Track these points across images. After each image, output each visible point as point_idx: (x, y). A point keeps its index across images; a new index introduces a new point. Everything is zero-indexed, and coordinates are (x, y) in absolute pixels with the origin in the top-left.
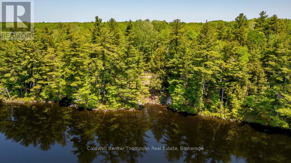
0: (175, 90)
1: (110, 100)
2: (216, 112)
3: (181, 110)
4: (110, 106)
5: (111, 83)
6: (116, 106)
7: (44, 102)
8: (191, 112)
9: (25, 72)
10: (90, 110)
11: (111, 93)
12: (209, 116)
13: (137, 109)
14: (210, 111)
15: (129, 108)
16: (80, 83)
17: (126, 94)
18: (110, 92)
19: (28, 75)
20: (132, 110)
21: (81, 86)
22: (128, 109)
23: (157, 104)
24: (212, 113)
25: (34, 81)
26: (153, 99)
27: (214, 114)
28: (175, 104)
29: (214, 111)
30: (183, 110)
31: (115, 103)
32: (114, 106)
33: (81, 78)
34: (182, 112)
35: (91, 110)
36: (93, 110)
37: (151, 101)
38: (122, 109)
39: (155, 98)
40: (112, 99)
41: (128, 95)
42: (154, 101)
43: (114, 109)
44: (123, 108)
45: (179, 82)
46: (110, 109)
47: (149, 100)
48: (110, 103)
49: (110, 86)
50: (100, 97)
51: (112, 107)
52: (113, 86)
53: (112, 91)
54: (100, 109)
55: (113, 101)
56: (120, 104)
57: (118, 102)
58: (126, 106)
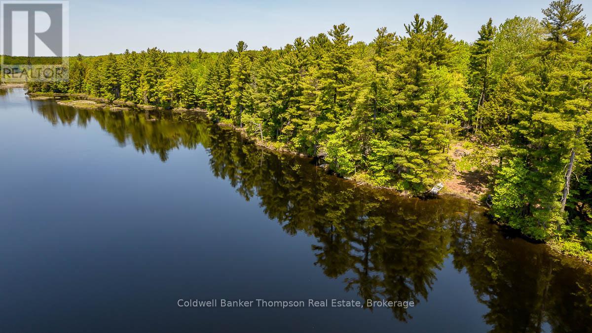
1: (372, 165)
4: (373, 178)
5: (382, 136)
6: (380, 180)
7: (295, 153)
9: (280, 102)
11: (375, 152)
13: (418, 197)
15: (402, 189)
16: (333, 125)
17: (400, 158)
18: (375, 150)
19: (282, 106)
20: (406, 194)
21: (331, 131)
22: (401, 191)
23: (473, 200)
25: (288, 118)
26: (475, 191)
31: (382, 173)
32: (378, 180)
33: (335, 117)
35: (342, 177)
36: (344, 179)
37: (465, 194)
38: (391, 188)
39: (480, 190)
40: (377, 165)
41: (402, 161)
42: (475, 195)
43: (376, 183)
46: (369, 182)
47: (462, 191)
48: (374, 172)
49: (379, 140)
50: (359, 157)
51: (375, 180)
52: (385, 140)
53: (378, 149)
54: (355, 180)
55: (378, 168)
56: (388, 178)
57: (387, 172)
58: (399, 185)
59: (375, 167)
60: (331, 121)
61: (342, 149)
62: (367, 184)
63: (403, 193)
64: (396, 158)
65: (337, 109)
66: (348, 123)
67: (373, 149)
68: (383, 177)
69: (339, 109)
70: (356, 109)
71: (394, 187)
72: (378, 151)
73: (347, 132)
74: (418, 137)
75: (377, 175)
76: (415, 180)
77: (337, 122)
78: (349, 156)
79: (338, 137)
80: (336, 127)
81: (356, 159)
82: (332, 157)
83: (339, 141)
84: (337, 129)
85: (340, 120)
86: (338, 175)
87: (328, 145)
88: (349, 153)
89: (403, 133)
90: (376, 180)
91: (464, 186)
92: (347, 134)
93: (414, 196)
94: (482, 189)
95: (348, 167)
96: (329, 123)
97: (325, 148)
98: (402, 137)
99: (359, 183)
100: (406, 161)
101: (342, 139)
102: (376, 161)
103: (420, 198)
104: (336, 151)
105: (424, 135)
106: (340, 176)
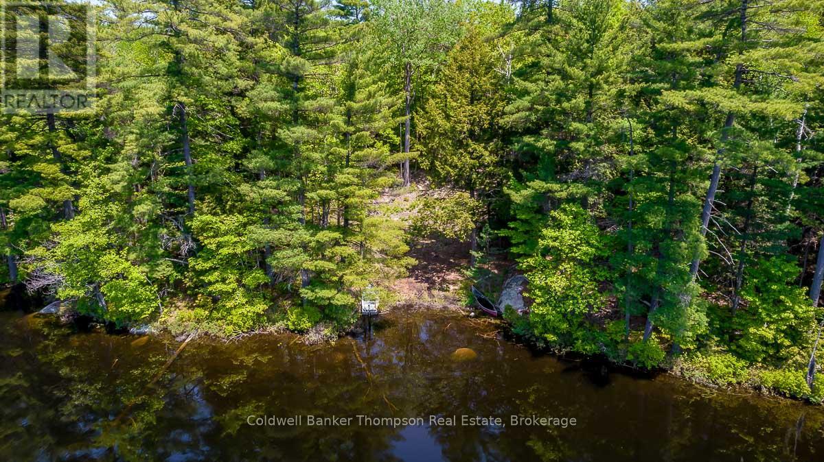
0: (543, 238)
1: (210, 283)
2: (777, 360)
3: (572, 344)
4: (215, 314)
5: (220, 201)
8: (630, 357)
10: (119, 328)
11: (213, 247)
12: (739, 383)
13: (347, 334)
14: (741, 354)
15: (306, 324)
16: (63, 193)
17: (289, 252)
18: (211, 244)
20: (319, 335)
21: (61, 211)
22: (302, 332)
23: (452, 307)
24: (751, 364)
26: (438, 286)
27: (770, 376)
28: (541, 310)
29: (764, 360)
30: (588, 348)
31: (240, 297)
32: (235, 317)
33: (66, 170)
34: (577, 354)
35: (124, 331)
36: (132, 334)
37: (426, 294)
38: (272, 329)
39: (444, 281)
40: (224, 280)
41: (298, 258)
42: (442, 293)
43: (230, 328)
44: (277, 325)
45: (564, 194)
46: (213, 328)
47: (415, 291)
48: (215, 301)
49: (215, 214)
50: (165, 269)
51: (223, 318)
52: (231, 212)
53: (221, 239)
54: (165, 330)
55: (228, 288)
56: (261, 307)
57: (253, 293)
58: (293, 318)
59: (220, 286)
60: (54, 183)
61: (111, 257)
62: (206, 334)
63: (313, 337)
64: (279, 255)
65: (66, 147)
66: (117, 182)
67: (206, 242)
68: (248, 308)
69: (75, 146)
70: (137, 140)
71: (281, 324)
72: (220, 246)
73: (114, 208)
74: (333, 192)
75: (229, 305)
76: (341, 299)
77: (76, 185)
78: (138, 273)
79: (89, 227)
80: (77, 197)
81: (158, 275)
82: (83, 285)
83: (97, 235)
84: (83, 202)
85: (86, 176)
86: (111, 328)
87: (59, 252)
88: (134, 264)
89: (288, 187)
90: (229, 318)
91: (412, 280)
92: (114, 213)
93: (340, 337)
94: (447, 277)
95: (139, 301)
96: (50, 190)
97: (50, 265)
98: (288, 198)
99: (183, 337)
100: (305, 257)
101: (105, 229)
102: (215, 269)
103: (353, 335)
104: (91, 266)
105: (347, 185)
106: (118, 328)
